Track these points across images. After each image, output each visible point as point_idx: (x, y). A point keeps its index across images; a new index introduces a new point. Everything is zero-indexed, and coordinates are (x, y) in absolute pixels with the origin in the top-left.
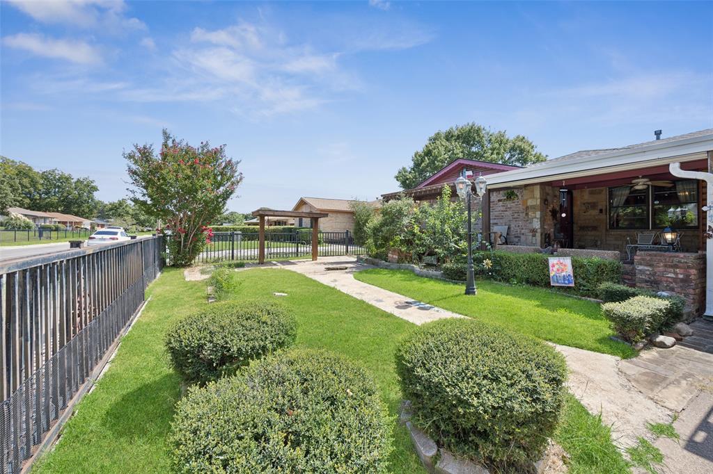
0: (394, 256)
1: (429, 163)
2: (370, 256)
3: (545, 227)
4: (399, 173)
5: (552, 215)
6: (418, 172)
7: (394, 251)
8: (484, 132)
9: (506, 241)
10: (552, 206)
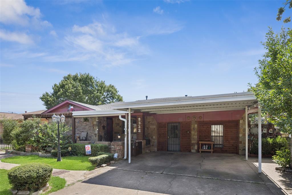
0: (29, 149)
1: (63, 93)
2: (15, 149)
3: (100, 133)
4: (44, 96)
5: (103, 128)
6: (56, 97)
7: (29, 146)
8: (94, 80)
9: (86, 139)
10: (103, 124)
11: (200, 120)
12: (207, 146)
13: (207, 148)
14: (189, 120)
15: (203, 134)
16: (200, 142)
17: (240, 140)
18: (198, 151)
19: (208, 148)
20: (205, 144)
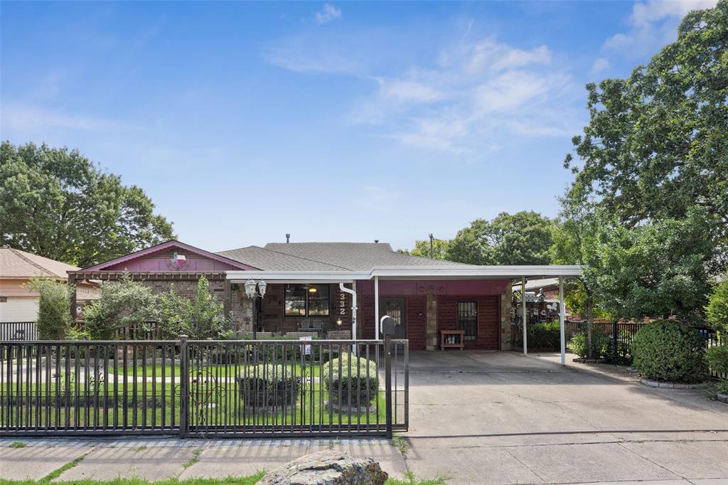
11: (442, 294)
12: (454, 339)
13: (453, 342)
14: (422, 293)
15: (446, 318)
16: (443, 332)
17: (503, 327)
18: (438, 347)
19: (455, 342)
20: (451, 335)
